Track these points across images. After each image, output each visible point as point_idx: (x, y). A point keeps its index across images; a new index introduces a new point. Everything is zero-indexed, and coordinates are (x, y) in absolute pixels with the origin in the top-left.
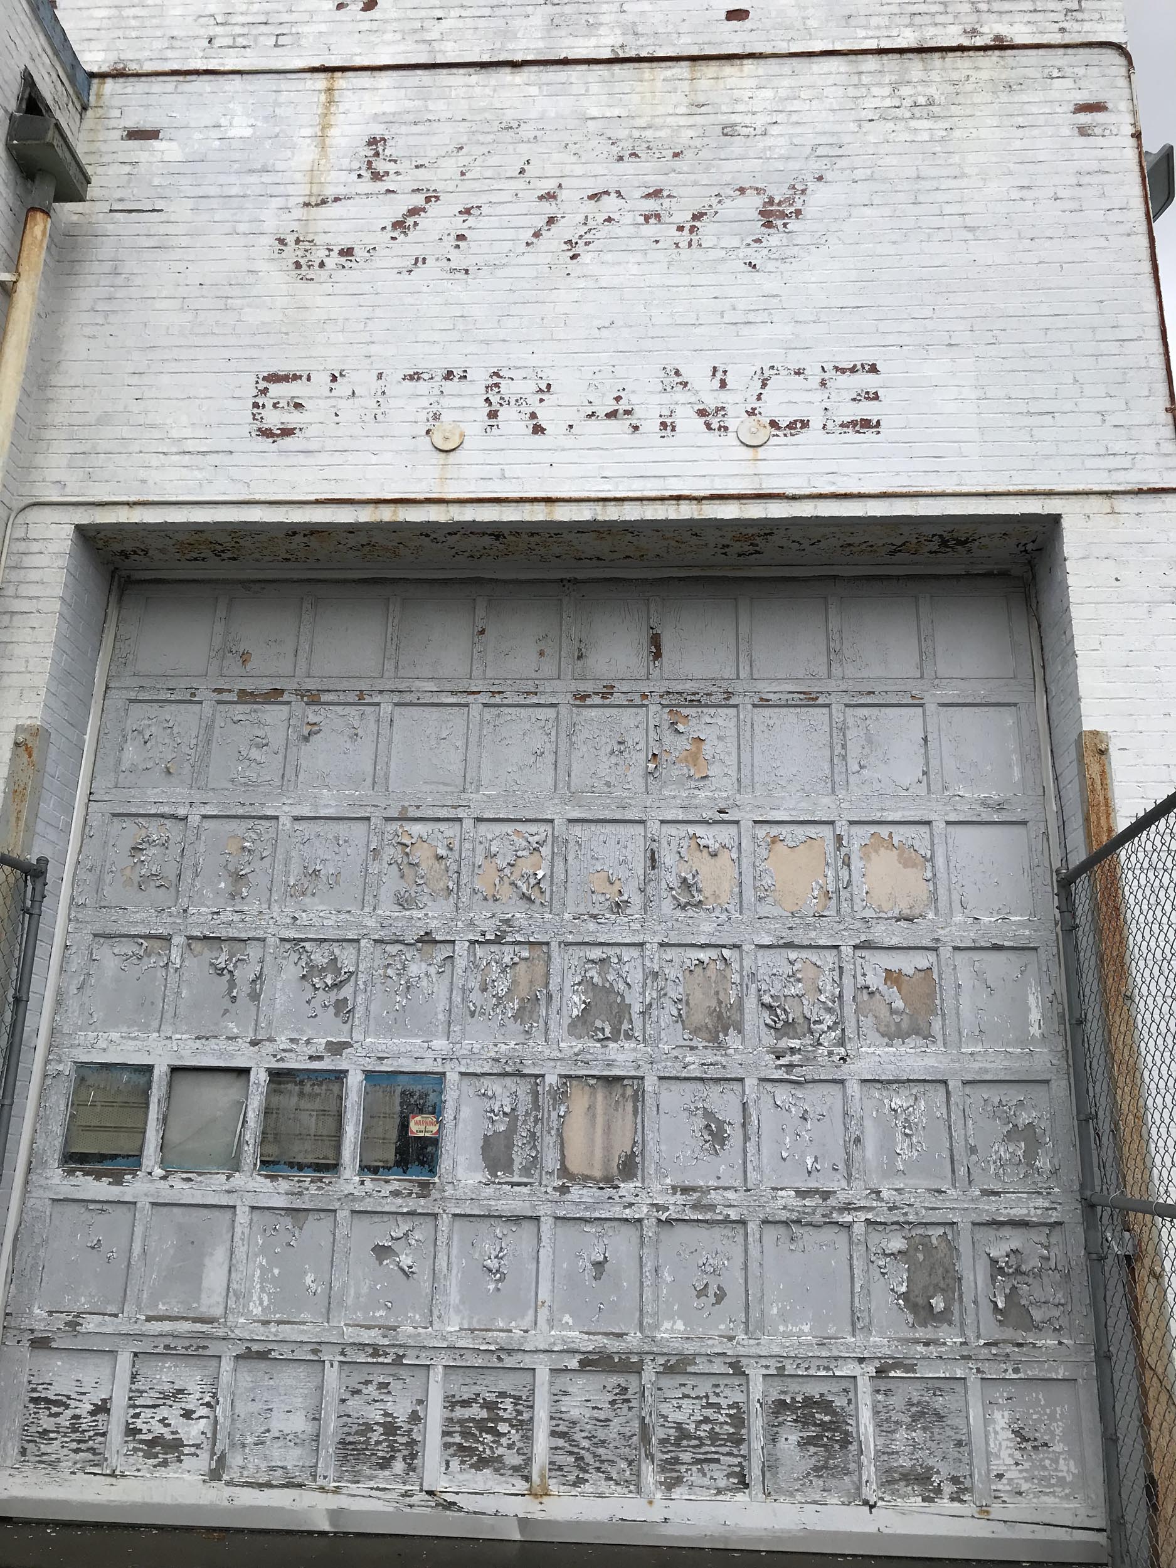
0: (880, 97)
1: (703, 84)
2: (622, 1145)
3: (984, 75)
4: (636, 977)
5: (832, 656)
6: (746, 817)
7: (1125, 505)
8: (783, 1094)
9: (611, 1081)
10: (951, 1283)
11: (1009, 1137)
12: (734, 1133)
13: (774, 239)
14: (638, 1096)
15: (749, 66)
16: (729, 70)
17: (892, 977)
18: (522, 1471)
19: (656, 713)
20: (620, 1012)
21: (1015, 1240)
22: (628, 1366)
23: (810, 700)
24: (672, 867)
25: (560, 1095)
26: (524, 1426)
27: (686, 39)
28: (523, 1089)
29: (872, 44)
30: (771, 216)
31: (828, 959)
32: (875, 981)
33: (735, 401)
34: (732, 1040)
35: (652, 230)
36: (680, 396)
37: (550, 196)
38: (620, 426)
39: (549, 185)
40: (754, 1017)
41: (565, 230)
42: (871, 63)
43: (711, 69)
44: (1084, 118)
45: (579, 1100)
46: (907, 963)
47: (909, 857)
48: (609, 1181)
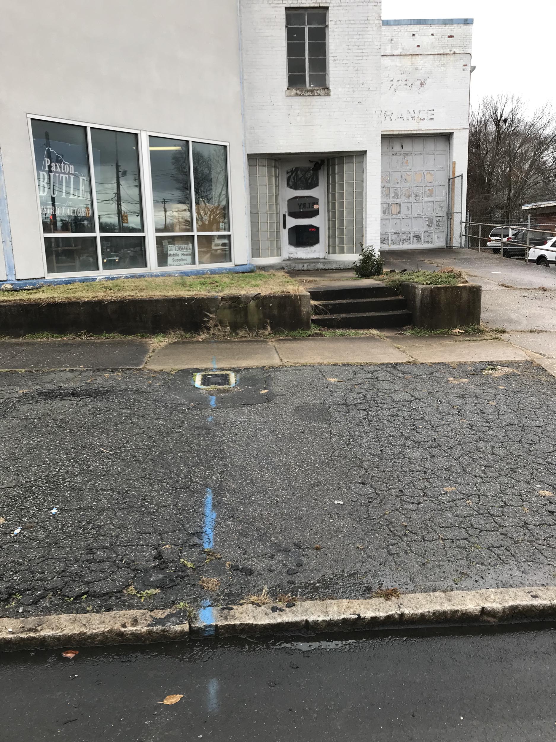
0: (437, 63)
1: (413, 59)
2: (398, 211)
3: (452, 59)
4: (400, 191)
5: (424, 148)
6: (413, 171)
7: (462, 131)
8: (416, 204)
9: (397, 203)
10: (432, 223)
11: (440, 207)
12: (410, 209)
13: (422, 88)
14: (400, 205)
15: (420, 56)
16: (417, 57)
17: (428, 190)
18: (388, 244)
19: (402, 157)
20: (398, 196)
21: (439, 218)
22: (399, 233)
23: (421, 154)
24: (404, 178)
25: (391, 205)
26: (388, 240)
27: (411, 51)
28: (387, 205)
29: (437, 53)
30: (422, 84)
31: (421, 188)
32: (427, 190)
33: (416, 115)
34: (410, 198)
35: (406, 87)
36: (409, 115)
37: (392, 81)
38: (401, 119)
39: (392, 79)
40: (413, 195)
41: (394, 87)
42: (436, 56)
43: (414, 57)
44: (464, 67)
45: (393, 205)
46: (430, 188)
47: (432, 175)
48: (397, 214)
